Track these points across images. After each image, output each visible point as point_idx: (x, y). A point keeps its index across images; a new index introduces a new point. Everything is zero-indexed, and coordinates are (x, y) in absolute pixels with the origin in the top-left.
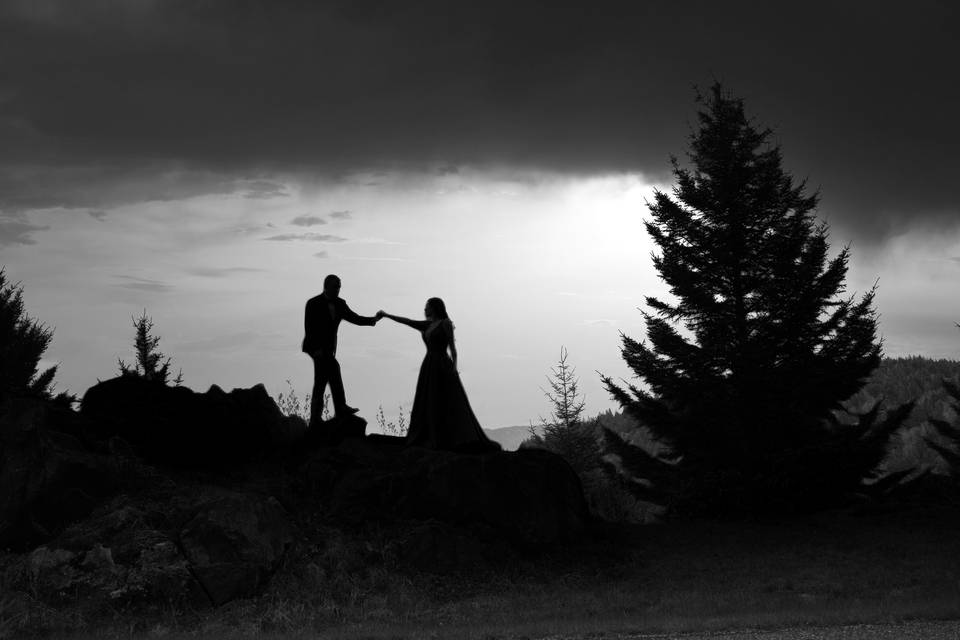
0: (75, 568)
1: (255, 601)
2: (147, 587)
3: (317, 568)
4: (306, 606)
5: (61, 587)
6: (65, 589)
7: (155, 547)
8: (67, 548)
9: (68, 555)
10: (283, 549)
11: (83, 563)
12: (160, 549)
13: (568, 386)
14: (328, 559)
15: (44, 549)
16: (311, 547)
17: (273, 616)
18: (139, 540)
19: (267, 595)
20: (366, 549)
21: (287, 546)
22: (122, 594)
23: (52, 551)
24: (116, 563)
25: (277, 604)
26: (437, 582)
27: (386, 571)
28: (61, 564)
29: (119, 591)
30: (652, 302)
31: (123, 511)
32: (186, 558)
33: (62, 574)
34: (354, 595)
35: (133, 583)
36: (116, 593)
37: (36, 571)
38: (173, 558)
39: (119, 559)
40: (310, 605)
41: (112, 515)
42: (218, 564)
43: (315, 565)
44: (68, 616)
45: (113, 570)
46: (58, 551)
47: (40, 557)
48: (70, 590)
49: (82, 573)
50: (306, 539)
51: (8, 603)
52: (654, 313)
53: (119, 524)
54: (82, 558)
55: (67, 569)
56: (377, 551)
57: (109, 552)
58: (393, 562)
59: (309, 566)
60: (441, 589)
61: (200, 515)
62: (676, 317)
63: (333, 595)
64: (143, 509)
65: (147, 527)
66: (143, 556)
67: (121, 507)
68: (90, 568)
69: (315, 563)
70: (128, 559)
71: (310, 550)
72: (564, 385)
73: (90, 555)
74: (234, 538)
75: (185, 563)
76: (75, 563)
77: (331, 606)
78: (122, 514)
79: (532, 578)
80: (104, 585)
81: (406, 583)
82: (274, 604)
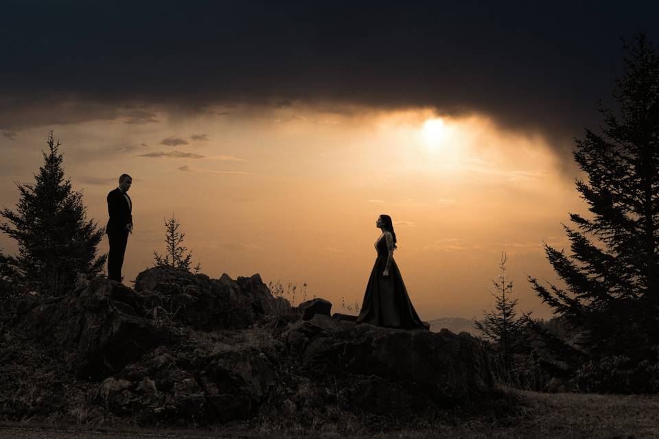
0: (132, 392)
1: (248, 421)
2: (178, 406)
3: (291, 403)
4: (282, 427)
5: (123, 403)
6: (125, 405)
7: (183, 381)
8: (127, 378)
9: (127, 383)
10: (268, 388)
11: (138, 389)
12: (186, 382)
13: (507, 284)
14: (299, 397)
15: (112, 379)
16: (287, 389)
17: (259, 430)
18: (173, 376)
19: (255, 418)
20: (326, 392)
21: (271, 387)
22: (161, 410)
23: (117, 380)
24: (158, 390)
25: (263, 424)
26: (375, 419)
27: (339, 409)
28: (123, 389)
29: (160, 408)
30: (575, 218)
31: (162, 357)
32: (203, 390)
33: (123, 396)
34: (315, 422)
35: (169, 404)
36: (157, 410)
37: (107, 393)
38: (194, 390)
39: (159, 387)
40: (284, 426)
41: (155, 358)
42: (224, 395)
43: (289, 401)
44: (128, 422)
45: (156, 395)
46: (120, 381)
47: (109, 384)
48: (128, 406)
49: (136, 395)
50: (284, 383)
51: (89, 411)
52: (575, 227)
53: (160, 365)
54: (136, 386)
55: (126, 393)
56: (333, 394)
57: (153, 383)
58: (345, 403)
59: (285, 401)
60: (377, 424)
61: (213, 362)
62: (594, 231)
63: (301, 421)
64: (176, 357)
65: (178, 369)
66: (175, 387)
67: (161, 354)
68: (141, 392)
69: (290, 399)
70: (166, 388)
71: (287, 391)
72: (503, 282)
73: (142, 384)
74: (235, 378)
75: (202, 393)
76: (130, 389)
77: (298, 427)
78: (162, 359)
79: (444, 421)
80: (150, 404)
81: (352, 418)
82: (261, 424)
